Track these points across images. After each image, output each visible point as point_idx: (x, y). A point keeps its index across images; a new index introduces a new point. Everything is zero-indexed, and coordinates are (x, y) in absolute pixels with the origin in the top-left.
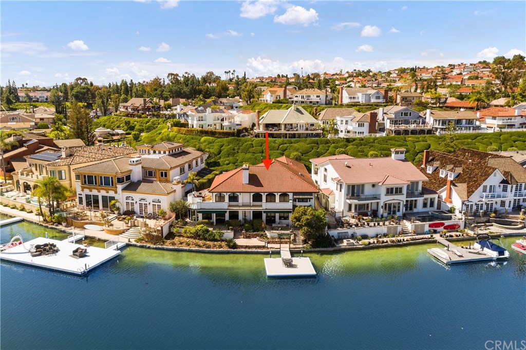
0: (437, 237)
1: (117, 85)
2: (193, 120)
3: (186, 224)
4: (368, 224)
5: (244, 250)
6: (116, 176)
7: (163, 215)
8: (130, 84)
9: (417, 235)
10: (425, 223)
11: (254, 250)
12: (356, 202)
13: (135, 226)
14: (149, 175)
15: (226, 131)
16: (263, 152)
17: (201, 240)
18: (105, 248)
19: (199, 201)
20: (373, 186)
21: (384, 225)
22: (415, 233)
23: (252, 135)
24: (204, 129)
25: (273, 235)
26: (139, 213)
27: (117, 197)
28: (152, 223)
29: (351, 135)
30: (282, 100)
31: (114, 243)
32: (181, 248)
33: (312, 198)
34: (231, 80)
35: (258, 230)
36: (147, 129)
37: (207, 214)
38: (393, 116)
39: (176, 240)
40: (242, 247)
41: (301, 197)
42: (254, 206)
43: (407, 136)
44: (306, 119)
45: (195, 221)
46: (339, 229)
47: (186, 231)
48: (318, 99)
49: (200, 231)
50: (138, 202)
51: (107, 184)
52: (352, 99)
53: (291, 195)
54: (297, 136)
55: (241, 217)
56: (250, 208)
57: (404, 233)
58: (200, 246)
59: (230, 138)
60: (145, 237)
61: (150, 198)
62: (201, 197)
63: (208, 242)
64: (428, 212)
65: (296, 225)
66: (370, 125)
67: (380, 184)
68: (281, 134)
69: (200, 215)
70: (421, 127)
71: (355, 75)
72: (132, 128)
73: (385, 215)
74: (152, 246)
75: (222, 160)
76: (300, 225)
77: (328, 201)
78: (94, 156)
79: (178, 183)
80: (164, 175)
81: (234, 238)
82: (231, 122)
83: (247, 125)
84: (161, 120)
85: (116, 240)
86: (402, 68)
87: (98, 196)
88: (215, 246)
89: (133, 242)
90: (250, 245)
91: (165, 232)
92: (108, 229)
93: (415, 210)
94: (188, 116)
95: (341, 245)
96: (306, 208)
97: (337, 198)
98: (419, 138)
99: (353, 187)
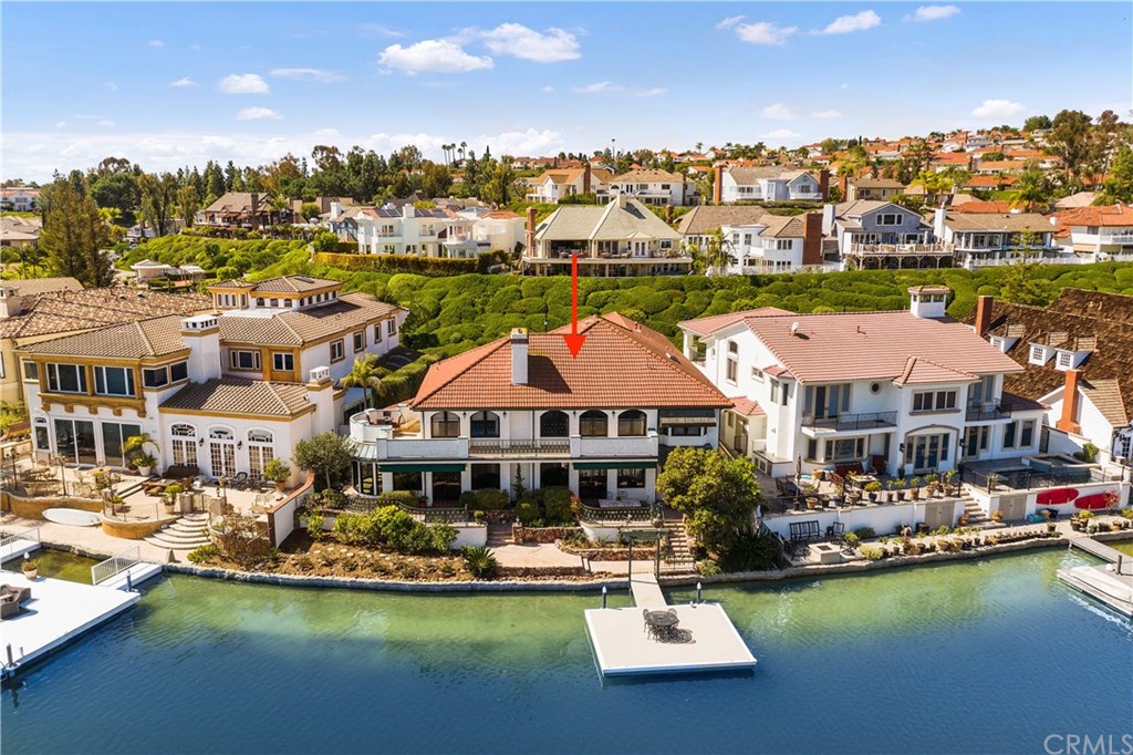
0: (1065, 529)
1: (196, 174)
2: (368, 233)
3: (344, 503)
4: (873, 497)
5: (519, 582)
6: (140, 366)
7: (279, 478)
8: (227, 171)
9: (1008, 526)
10: (1025, 491)
11: (550, 581)
12: (831, 433)
13: (194, 511)
14: (240, 363)
15: (453, 259)
16: (546, 311)
17: (390, 550)
18: (91, 583)
19: (383, 435)
20: (875, 388)
21: (916, 497)
22: (1001, 519)
23: (516, 268)
24: (396, 255)
25: (604, 533)
26: (210, 470)
27: (145, 425)
28: (243, 501)
29: (759, 270)
30: (580, 196)
31: (124, 564)
32: (329, 578)
33: (714, 425)
34: (456, 164)
35: (558, 520)
36: (259, 262)
37: (407, 476)
38: (859, 224)
39: (316, 552)
40: (513, 572)
41: (682, 420)
42: (544, 448)
43: (895, 272)
44: (651, 229)
45: (372, 493)
46: (793, 512)
47: (346, 524)
48: (665, 194)
49: (385, 525)
50: (208, 441)
51: (116, 388)
52: (746, 194)
53: (652, 416)
54: (628, 271)
55: (506, 480)
56: (533, 455)
57: (971, 520)
58: (386, 572)
59: (462, 276)
60: (221, 546)
61: (240, 429)
62: (387, 423)
63: (411, 559)
64: (1020, 458)
65: (674, 504)
66: (806, 245)
67: (896, 383)
68: (589, 265)
69: (387, 478)
70: (929, 250)
71: (729, 154)
72: (222, 262)
73: (909, 468)
74: (241, 573)
75: (442, 329)
76: (686, 505)
77: (745, 431)
78: (91, 316)
79: (324, 384)
80: (285, 364)
81: (487, 544)
82: (463, 238)
83: (504, 244)
84: (292, 243)
85: (133, 556)
86: (830, 140)
87: (91, 423)
88: (432, 570)
89: (185, 562)
90: (538, 565)
91: (283, 529)
92: (113, 520)
93: (983, 455)
94: (356, 225)
95: (803, 560)
96: (700, 452)
97: (772, 423)
98: (925, 276)
99: (821, 390)
